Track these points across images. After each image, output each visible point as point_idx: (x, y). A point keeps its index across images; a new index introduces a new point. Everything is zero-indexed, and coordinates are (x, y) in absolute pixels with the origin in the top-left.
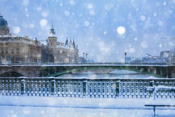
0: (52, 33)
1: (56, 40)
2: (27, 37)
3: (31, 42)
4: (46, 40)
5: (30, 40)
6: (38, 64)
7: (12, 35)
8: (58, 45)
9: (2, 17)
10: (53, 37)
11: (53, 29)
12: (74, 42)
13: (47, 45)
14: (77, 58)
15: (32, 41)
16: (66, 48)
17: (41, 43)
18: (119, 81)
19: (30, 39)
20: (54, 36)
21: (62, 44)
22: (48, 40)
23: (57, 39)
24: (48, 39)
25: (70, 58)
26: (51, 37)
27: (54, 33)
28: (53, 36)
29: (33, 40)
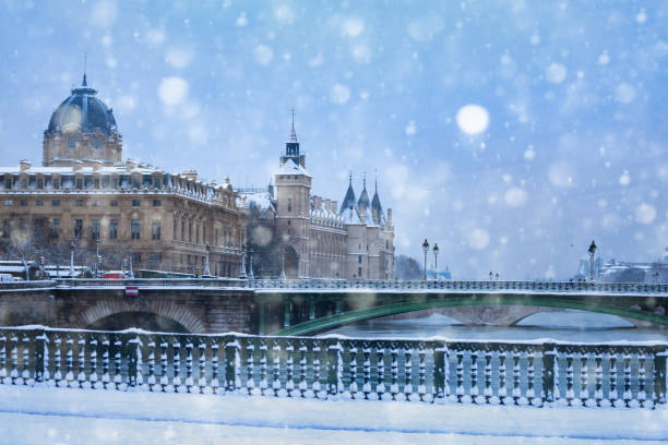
0: (290, 161)
1: (309, 188)
2: (194, 174)
3: (210, 194)
4: (266, 188)
5: (207, 187)
6: (242, 284)
7: (132, 168)
8: (313, 207)
9: (93, 92)
10: (296, 177)
11: (297, 145)
12: (376, 196)
13: (270, 208)
14: (390, 261)
15: (214, 190)
16: (348, 222)
17: (250, 198)
18: (555, 352)
19: (204, 184)
20: (301, 171)
21: (331, 204)
22: (275, 189)
23: (310, 184)
24: (273, 184)
25: (360, 261)
26: (289, 177)
27: (299, 160)
28: (296, 172)
29: (217, 187)
